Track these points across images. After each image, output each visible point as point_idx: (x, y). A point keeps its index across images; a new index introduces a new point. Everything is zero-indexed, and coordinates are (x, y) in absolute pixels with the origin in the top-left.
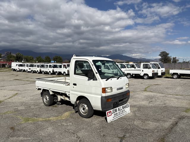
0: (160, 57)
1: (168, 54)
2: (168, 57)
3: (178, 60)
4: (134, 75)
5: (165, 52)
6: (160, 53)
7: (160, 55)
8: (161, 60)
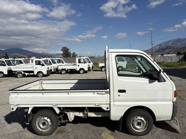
0: (62, 52)
1: (68, 50)
2: (69, 52)
3: (77, 55)
4: (69, 71)
5: (66, 47)
6: (62, 49)
7: (62, 50)
8: (63, 55)
